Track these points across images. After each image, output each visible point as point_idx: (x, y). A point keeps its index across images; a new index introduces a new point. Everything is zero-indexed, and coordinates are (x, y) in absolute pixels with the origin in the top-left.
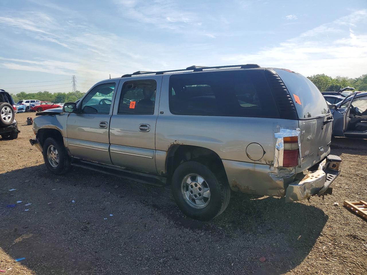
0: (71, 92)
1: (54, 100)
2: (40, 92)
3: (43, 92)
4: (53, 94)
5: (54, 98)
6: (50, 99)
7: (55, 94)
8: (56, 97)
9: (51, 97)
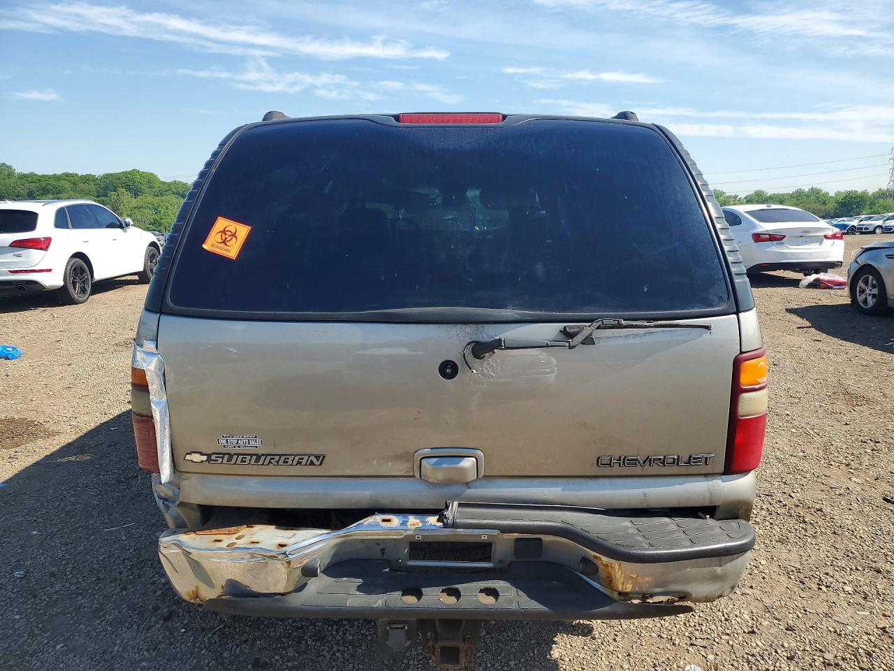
0: (885, 187)
1: (832, 212)
2: (800, 189)
3: (807, 190)
4: (832, 194)
5: (831, 206)
6: (823, 208)
7: (838, 193)
8: (839, 203)
9: (824, 203)
